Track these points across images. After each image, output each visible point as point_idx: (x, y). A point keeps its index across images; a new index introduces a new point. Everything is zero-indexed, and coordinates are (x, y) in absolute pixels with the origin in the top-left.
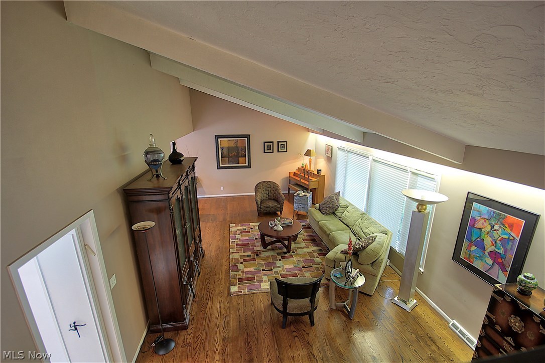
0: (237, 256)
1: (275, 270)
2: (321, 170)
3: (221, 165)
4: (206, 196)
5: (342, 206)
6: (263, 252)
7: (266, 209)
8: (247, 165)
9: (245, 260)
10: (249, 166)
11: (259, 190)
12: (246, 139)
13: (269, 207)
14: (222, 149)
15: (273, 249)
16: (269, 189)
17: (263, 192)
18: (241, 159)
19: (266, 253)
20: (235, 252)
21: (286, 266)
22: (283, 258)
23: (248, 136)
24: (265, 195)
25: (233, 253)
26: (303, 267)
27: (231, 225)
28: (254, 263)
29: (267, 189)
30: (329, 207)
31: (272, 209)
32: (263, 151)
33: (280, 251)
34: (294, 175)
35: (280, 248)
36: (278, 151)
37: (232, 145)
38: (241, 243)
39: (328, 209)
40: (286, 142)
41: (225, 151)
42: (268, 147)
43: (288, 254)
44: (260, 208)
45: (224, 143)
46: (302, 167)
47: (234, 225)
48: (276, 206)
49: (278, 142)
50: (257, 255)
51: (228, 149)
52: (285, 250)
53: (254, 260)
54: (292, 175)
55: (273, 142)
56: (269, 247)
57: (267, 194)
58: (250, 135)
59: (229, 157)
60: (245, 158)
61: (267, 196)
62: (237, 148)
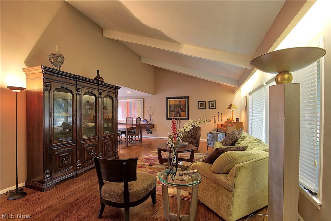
2: (239, 119)
3: (169, 117)
4: (158, 137)
8: (186, 117)
10: (187, 119)
12: (186, 99)
14: (170, 106)
18: (182, 113)
23: (187, 98)
32: (198, 109)
34: (221, 126)
36: (209, 108)
37: (177, 103)
40: (215, 101)
41: (172, 107)
42: (202, 105)
45: (172, 102)
46: (227, 120)
49: (209, 101)
50: (150, 166)
51: (174, 106)
53: (144, 168)
55: (205, 102)
57: (191, 133)
58: (188, 97)
59: (174, 112)
60: (184, 112)
61: (191, 135)
62: (180, 105)
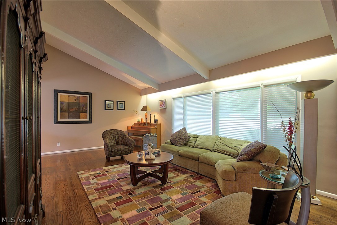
0: (102, 202)
1: (165, 205)
2: (157, 120)
3: (59, 120)
5: (192, 136)
6: (135, 189)
7: (117, 153)
8: (88, 120)
9: (117, 204)
10: (90, 122)
11: (107, 136)
12: (88, 96)
13: (120, 150)
14: (62, 103)
15: (145, 184)
16: (117, 136)
17: (110, 139)
18: (82, 115)
19: (140, 189)
20: (98, 198)
21: (175, 197)
22: (163, 190)
23: (90, 94)
24: (113, 141)
25: (95, 200)
26: (193, 193)
27: (78, 173)
28: (132, 205)
29: (115, 136)
30: (182, 139)
31: (123, 152)
32: (105, 109)
33: (154, 185)
35: (153, 182)
36: (118, 110)
37: (73, 100)
38: (101, 186)
39: (181, 141)
40: (124, 102)
41: (65, 106)
42: (109, 105)
43: (165, 186)
44: (111, 152)
46: (138, 122)
47: (83, 172)
48: (127, 149)
49: (118, 102)
50: (129, 194)
51: (69, 104)
52: (159, 182)
53: (130, 200)
54: (130, 129)
55: (113, 101)
56: (139, 184)
57: (115, 140)
58: (92, 93)
59: (69, 112)
60: (86, 114)
61: (115, 142)
62: (78, 104)
